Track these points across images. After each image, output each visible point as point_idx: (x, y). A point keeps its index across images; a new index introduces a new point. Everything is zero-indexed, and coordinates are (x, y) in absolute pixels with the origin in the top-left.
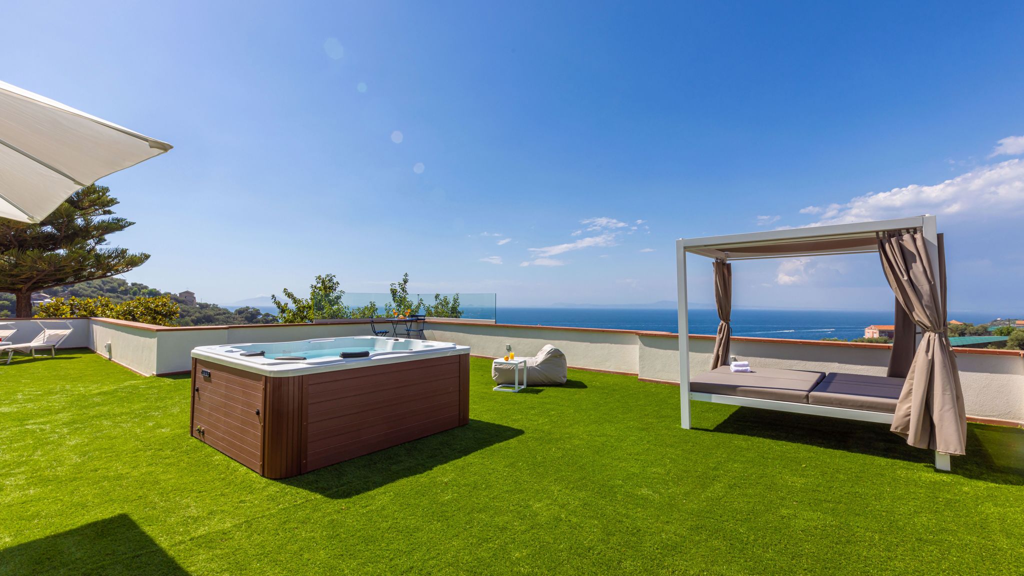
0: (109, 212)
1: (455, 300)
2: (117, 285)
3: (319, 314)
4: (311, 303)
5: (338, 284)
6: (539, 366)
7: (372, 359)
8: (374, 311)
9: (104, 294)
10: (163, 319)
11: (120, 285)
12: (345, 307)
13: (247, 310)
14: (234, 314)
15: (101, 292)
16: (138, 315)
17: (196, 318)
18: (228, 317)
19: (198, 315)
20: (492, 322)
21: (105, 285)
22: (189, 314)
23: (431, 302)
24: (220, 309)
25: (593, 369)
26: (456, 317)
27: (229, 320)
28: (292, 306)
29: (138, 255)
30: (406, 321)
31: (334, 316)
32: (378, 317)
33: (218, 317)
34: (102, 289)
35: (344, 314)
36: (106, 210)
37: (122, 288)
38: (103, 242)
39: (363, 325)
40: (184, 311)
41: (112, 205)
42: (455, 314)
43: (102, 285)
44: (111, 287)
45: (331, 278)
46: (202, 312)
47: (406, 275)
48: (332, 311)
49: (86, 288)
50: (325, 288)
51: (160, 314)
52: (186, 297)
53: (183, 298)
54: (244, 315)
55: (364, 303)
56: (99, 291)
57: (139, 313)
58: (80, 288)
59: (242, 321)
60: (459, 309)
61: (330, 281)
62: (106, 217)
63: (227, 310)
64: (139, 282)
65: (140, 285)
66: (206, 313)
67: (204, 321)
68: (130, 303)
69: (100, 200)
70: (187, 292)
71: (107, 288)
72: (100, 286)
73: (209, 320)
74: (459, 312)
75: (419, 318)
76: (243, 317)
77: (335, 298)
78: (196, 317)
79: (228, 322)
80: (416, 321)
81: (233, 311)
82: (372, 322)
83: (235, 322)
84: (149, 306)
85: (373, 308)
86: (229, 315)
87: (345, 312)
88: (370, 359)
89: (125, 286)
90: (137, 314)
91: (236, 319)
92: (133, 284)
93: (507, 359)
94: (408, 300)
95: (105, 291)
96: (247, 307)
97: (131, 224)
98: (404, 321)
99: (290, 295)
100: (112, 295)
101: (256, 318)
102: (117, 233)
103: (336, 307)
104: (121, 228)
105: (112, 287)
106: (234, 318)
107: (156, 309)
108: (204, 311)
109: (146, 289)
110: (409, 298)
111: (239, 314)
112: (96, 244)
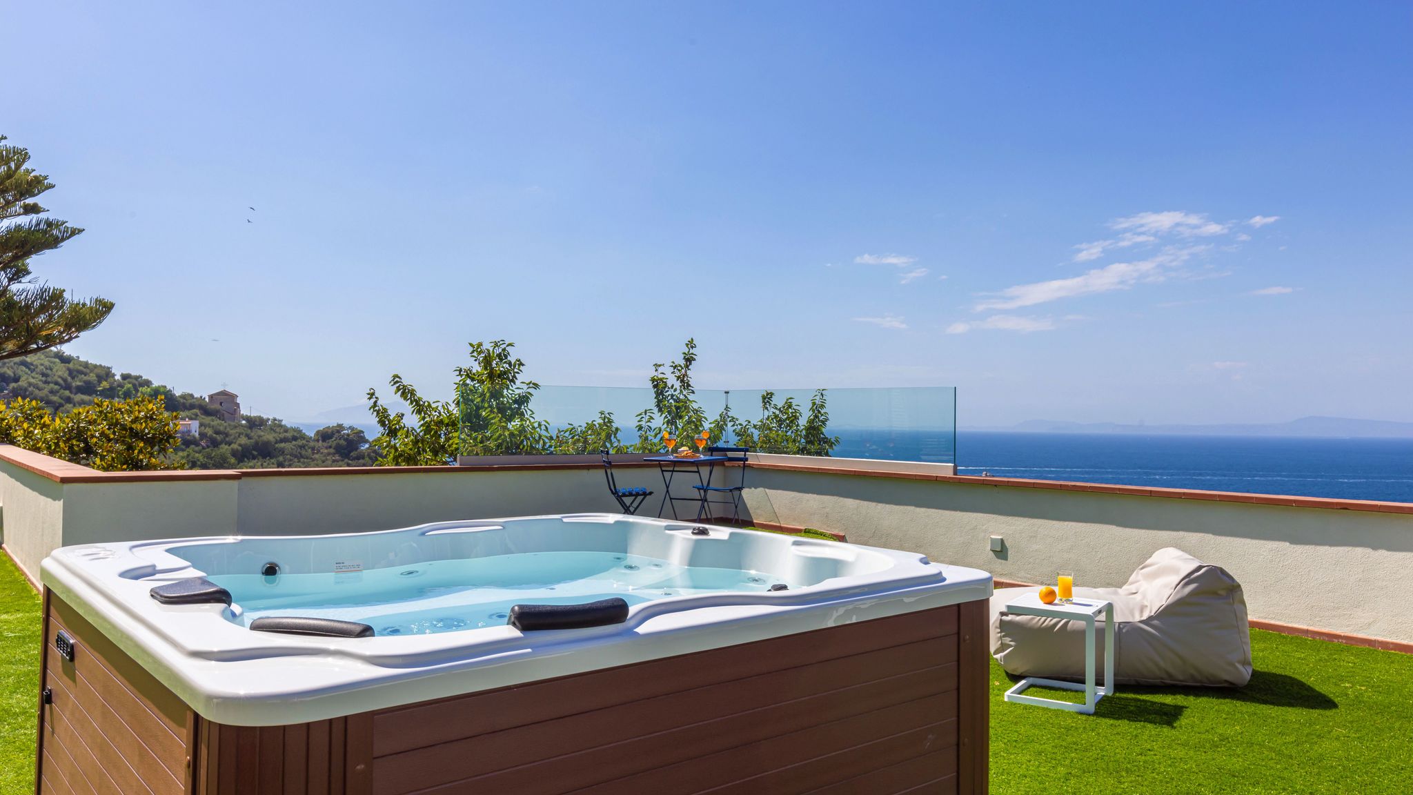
0: (34, 209)
1: (817, 408)
2: (95, 378)
3: (475, 439)
4: (455, 411)
5: (521, 364)
6: (1155, 622)
7: (641, 630)
8: (608, 437)
9: (72, 396)
10: (146, 449)
11: (100, 379)
12: (540, 425)
13: (338, 432)
14: (314, 440)
15: (67, 393)
17: (240, 448)
18: (302, 447)
19: (243, 440)
20: (944, 469)
21: (73, 378)
22: (227, 439)
23: (751, 414)
24: (286, 430)
25: (1305, 627)
26: (819, 454)
27: (303, 452)
28: (412, 421)
29: (88, 303)
30: (698, 464)
31: (513, 446)
32: (619, 450)
33: (283, 445)
34: (68, 387)
35: (538, 442)
36: (28, 205)
37: (105, 384)
38: (24, 276)
39: (585, 472)
40: (217, 432)
41: (39, 192)
42: (816, 446)
43: (69, 379)
44: (85, 382)
45: (504, 350)
46: (252, 434)
47: (691, 344)
48: (507, 433)
49: (41, 385)
50: (491, 376)
51: (142, 439)
52: (221, 404)
53: (216, 406)
54: (333, 442)
55: (583, 416)
56: (62, 391)
58: (30, 384)
59: (329, 454)
60: (829, 430)
61: (503, 356)
62: (24, 220)
63: (301, 431)
64: (134, 374)
65: (137, 378)
66: (260, 436)
67: (255, 453)
68: (79, 413)
69: (13, 180)
70: (224, 393)
71: (78, 383)
72: (65, 380)
73: (264, 451)
74: (826, 440)
75: (730, 454)
76: (330, 447)
77: (515, 401)
78: (240, 445)
79: (302, 457)
80: (720, 463)
81: (311, 434)
82: (608, 465)
83: (316, 456)
84: (117, 420)
85: (607, 428)
86: (304, 442)
87: (540, 437)
88: (630, 632)
89: (110, 380)
91: (318, 452)
93: (1049, 597)
94: (695, 406)
95: (74, 390)
97: (75, 232)
98: (692, 464)
99: (406, 393)
100: (86, 398)
101: (357, 449)
102: (48, 253)
103: (515, 424)
104: (54, 243)
105: (88, 383)
106: (313, 449)
107: (134, 426)
108: (255, 434)
109: (149, 387)
110: (697, 401)
111: (324, 441)
112: (10, 280)
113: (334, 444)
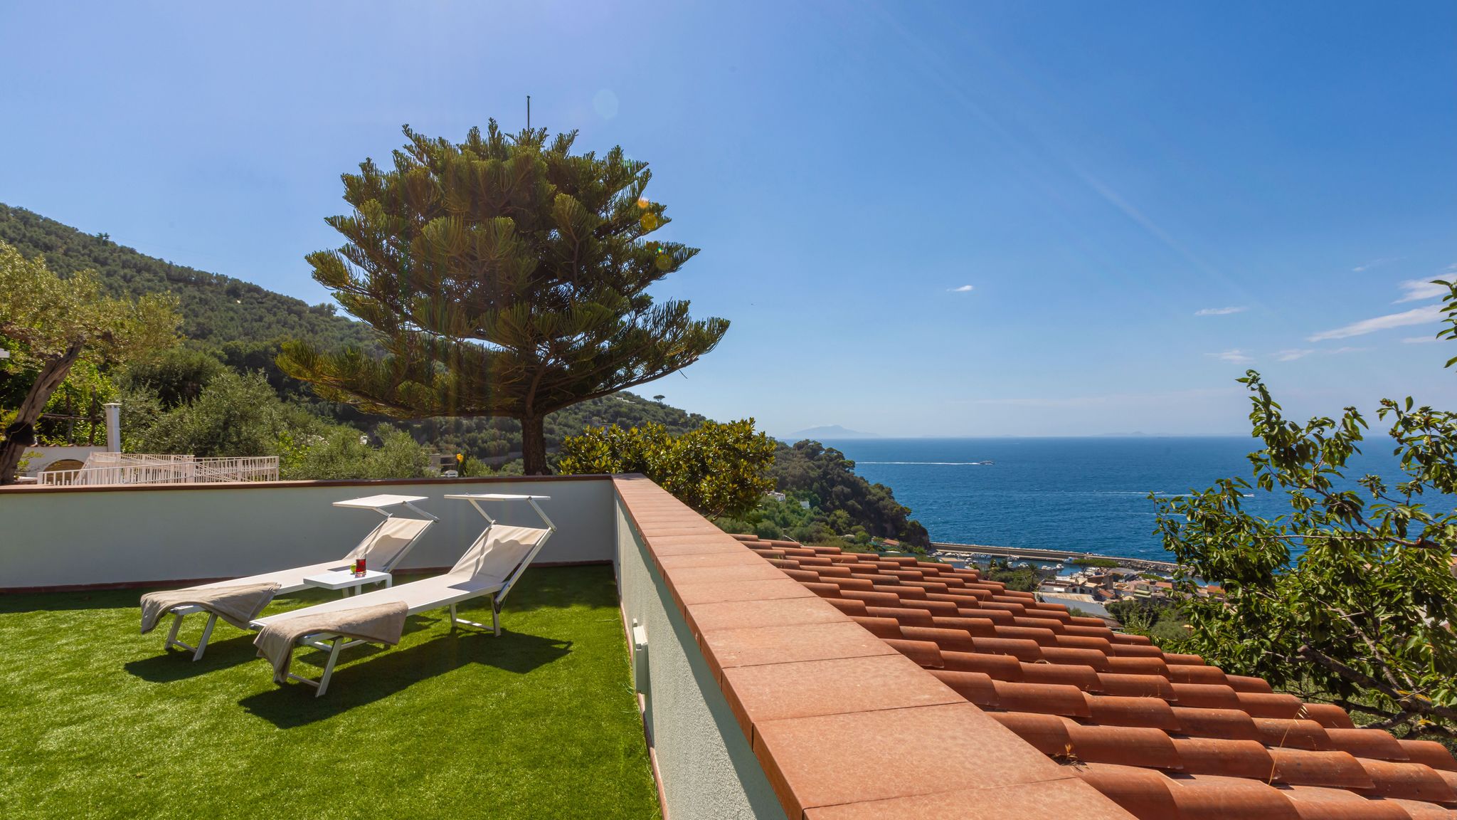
13: (807, 444)
14: (793, 449)
16: (711, 460)
18: (787, 453)
24: (777, 444)
27: (787, 457)
29: (707, 323)
33: (777, 452)
37: (682, 420)
54: (804, 450)
57: (711, 455)
59: (801, 457)
63: (785, 444)
64: (697, 413)
66: (764, 447)
76: (802, 453)
81: (791, 445)
90: (708, 457)
91: (796, 456)
92: (693, 415)
96: (807, 440)
100: (674, 427)
101: (817, 454)
105: (674, 419)
106: (793, 455)
113: (805, 452)
